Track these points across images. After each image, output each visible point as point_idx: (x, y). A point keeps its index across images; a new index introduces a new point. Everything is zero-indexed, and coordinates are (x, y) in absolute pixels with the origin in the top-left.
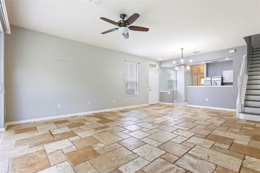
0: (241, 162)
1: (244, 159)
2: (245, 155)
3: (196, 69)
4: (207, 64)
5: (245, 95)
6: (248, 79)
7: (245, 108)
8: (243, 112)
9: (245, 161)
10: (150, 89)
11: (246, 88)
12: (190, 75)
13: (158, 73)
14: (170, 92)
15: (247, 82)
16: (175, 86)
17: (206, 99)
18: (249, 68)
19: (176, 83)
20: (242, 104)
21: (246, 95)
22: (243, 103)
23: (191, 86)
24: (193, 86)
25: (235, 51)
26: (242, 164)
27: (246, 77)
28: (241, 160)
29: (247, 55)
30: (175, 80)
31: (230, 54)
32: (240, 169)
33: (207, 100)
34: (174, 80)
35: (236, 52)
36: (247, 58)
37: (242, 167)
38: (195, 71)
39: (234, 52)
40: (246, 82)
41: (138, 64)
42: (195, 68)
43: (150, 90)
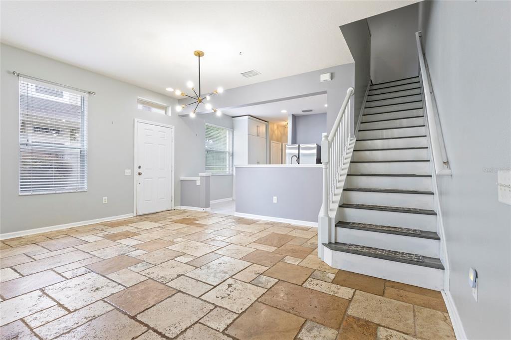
3: (278, 128)
4: (295, 118)
5: (342, 189)
6: (355, 147)
7: (339, 229)
8: (333, 241)
10: (140, 170)
11: (346, 171)
12: (265, 140)
13: (174, 127)
14: (199, 178)
15: (350, 155)
16: (229, 166)
17: (274, 197)
18: (361, 123)
19: (231, 157)
20: (330, 219)
21: (344, 190)
22: (333, 215)
23: (266, 164)
24: (270, 163)
25: (332, 77)
27: (351, 143)
29: (354, 87)
30: (229, 150)
31: (321, 83)
33: (275, 200)
34: (227, 150)
35: (333, 80)
36: (354, 96)
38: (276, 132)
39: (330, 80)
40: (348, 155)
41: (87, 95)
42: (275, 127)
43: (140, 174)
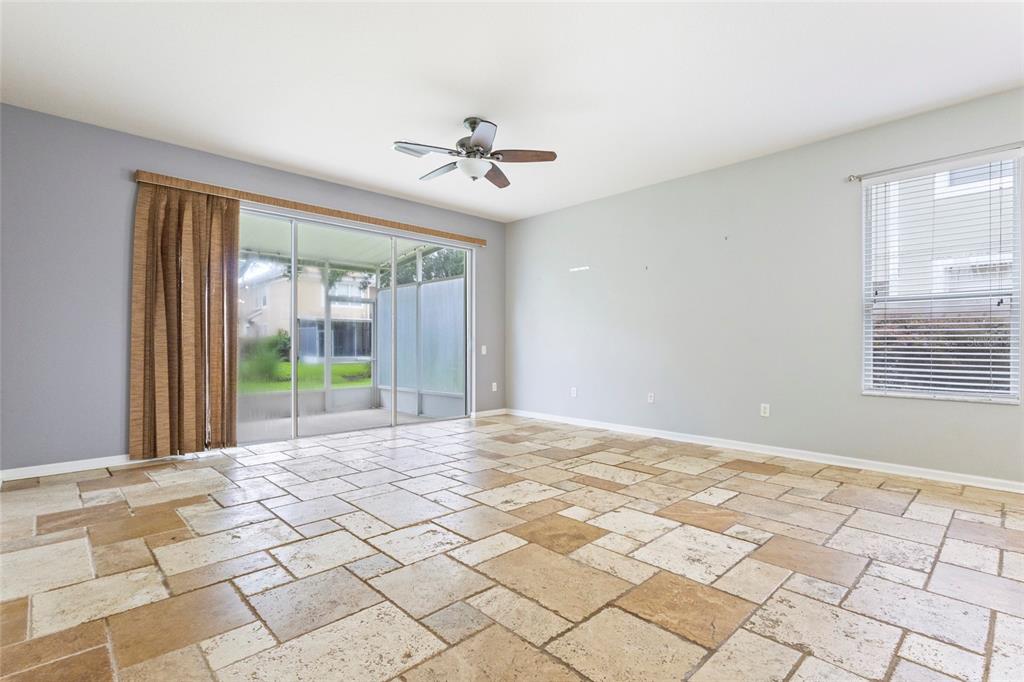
0: (164, 569)
1: (166, 584)
2: (172, 595)
9: (160, 578)
26: (160, 569)
28: (168, 573)
32: (154, 556)
37: (153, 561)
